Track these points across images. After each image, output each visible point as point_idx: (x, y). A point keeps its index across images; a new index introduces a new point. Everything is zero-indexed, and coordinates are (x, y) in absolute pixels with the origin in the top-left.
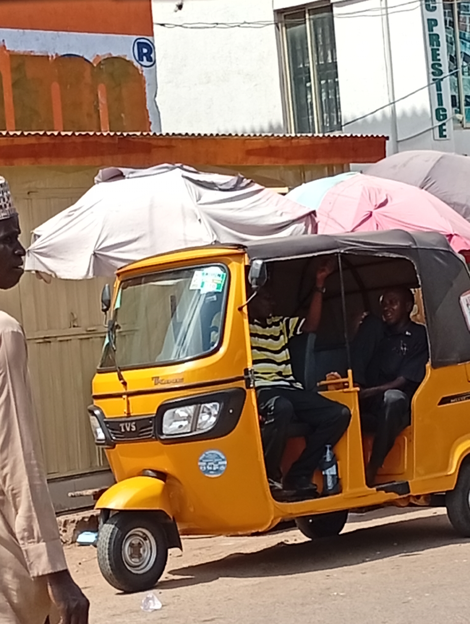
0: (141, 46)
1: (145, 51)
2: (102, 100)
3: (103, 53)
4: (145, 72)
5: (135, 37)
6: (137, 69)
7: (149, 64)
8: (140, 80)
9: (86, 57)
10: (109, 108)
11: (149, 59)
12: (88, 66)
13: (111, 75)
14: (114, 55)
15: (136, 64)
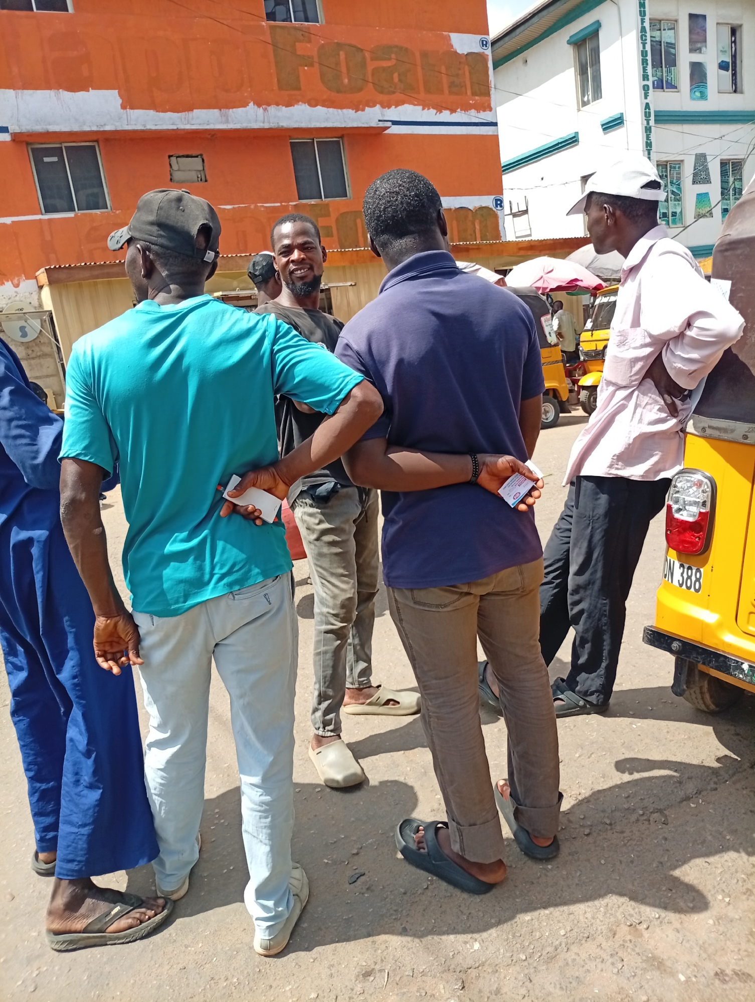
0: (497, 200)
1: (499, 202)
2: (477, 227)
3: (478, 205)
4: (499, 213)
5: (494, 196)
6: (494, 211)
7: (501, 208)
8: (496, 217)
9: (469, 208)
10: (481, 230)
11: (501, 206)
12: (470, 212)
13: (482, 215)
14: (483, 206)
15: (494, 209)
